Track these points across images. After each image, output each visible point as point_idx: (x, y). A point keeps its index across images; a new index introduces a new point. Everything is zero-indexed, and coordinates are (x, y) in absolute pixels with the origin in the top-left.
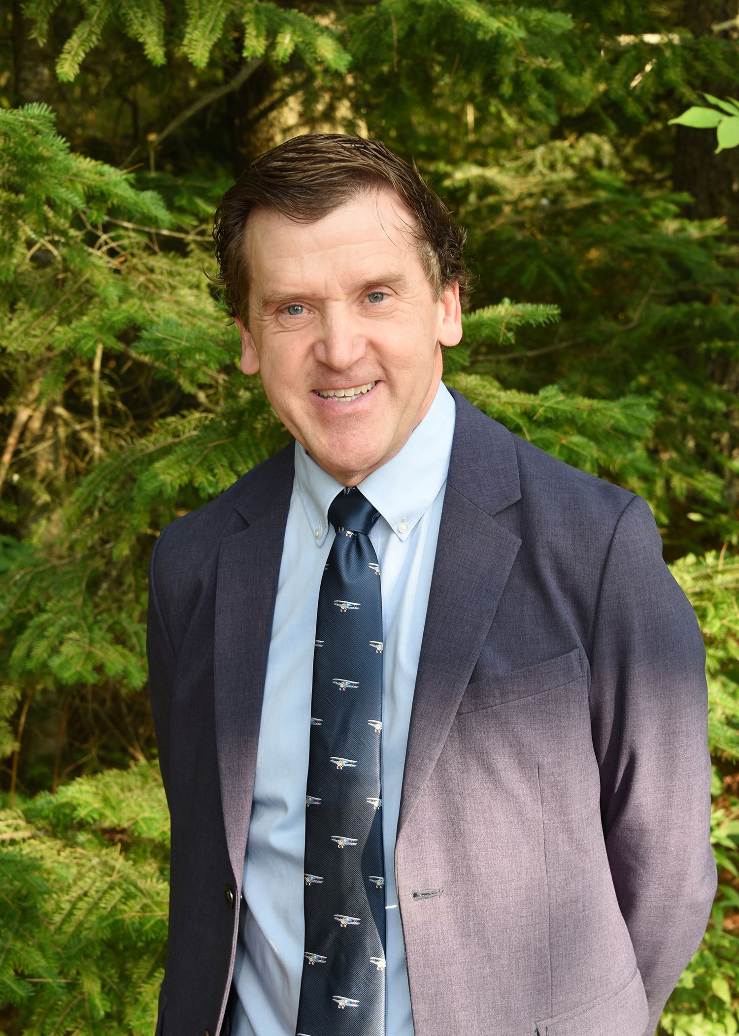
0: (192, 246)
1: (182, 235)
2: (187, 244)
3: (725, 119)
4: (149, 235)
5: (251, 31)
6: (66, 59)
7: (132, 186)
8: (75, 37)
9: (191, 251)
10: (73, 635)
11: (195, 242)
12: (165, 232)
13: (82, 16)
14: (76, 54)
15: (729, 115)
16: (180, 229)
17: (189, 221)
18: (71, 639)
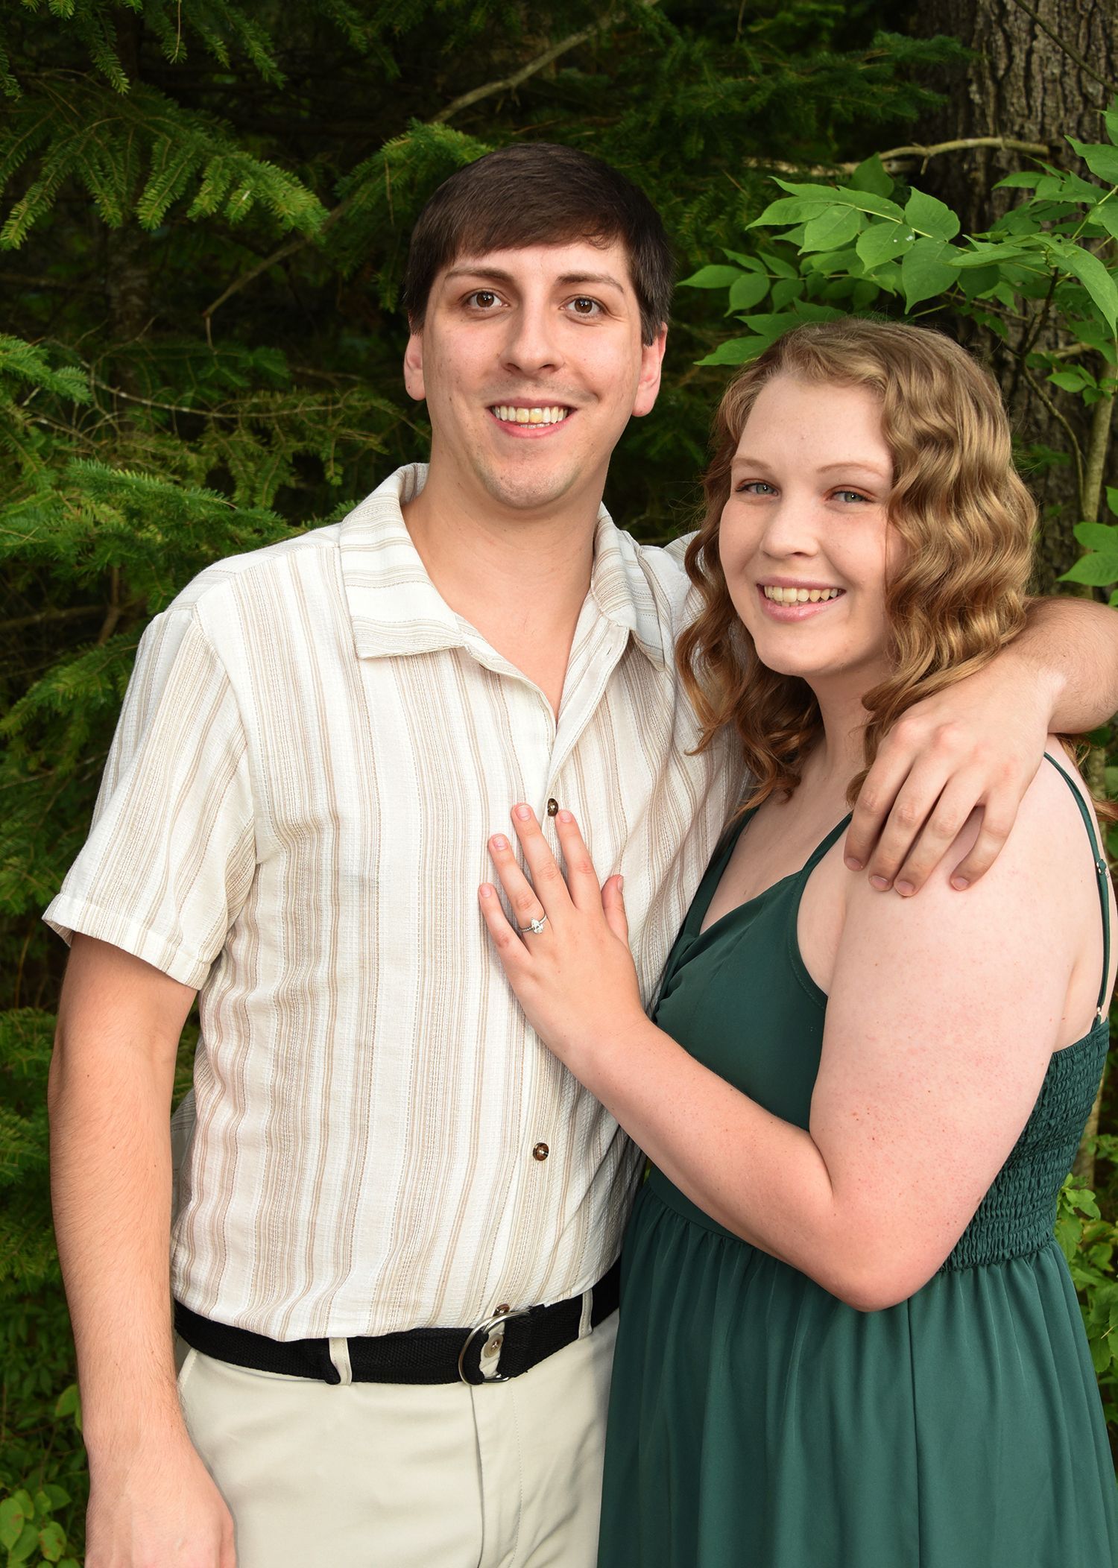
0: (211, 425)
1: (204, 413)
2: (207, 422)
3: (744, 276)
4: (169, 411)
5: (206, 187)
6: (11, 226)
7: (46, 363)
8: (24, 201)
9: (211, 429)
10: (13, 860)
11: (215, 418)
12: (186, 410)
13: (36, 177)
14: (24, 220)
15: (750, 271)
16: (203, 407)
17: (216, 395)
18: (10, 865)
